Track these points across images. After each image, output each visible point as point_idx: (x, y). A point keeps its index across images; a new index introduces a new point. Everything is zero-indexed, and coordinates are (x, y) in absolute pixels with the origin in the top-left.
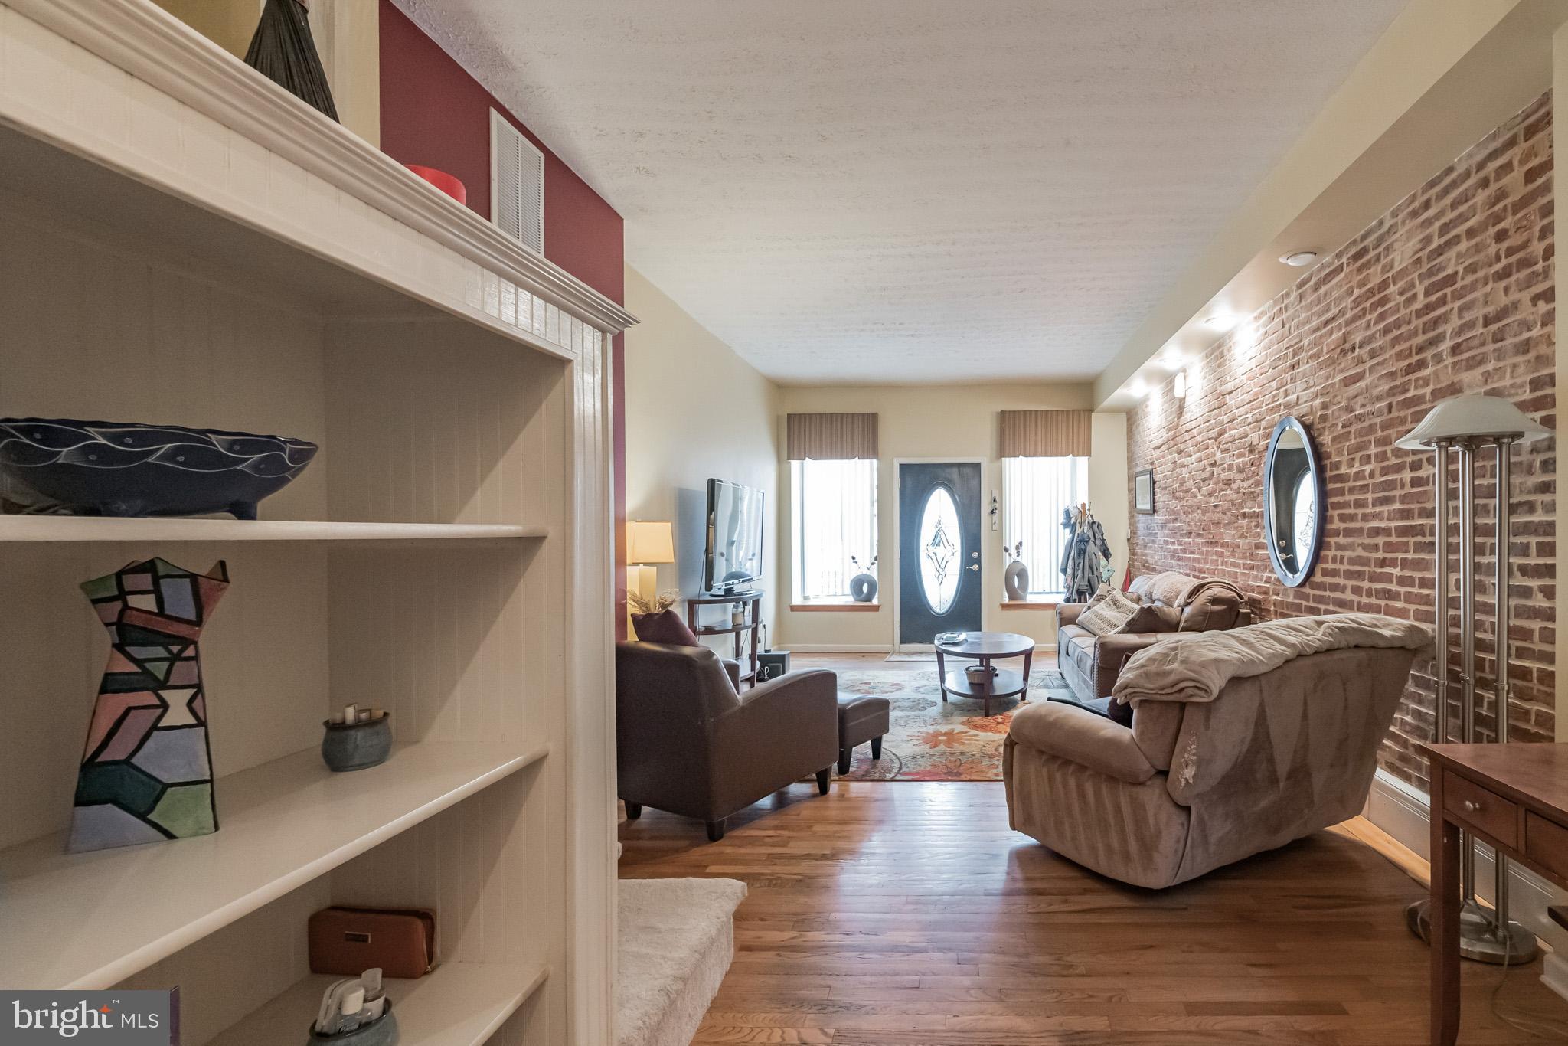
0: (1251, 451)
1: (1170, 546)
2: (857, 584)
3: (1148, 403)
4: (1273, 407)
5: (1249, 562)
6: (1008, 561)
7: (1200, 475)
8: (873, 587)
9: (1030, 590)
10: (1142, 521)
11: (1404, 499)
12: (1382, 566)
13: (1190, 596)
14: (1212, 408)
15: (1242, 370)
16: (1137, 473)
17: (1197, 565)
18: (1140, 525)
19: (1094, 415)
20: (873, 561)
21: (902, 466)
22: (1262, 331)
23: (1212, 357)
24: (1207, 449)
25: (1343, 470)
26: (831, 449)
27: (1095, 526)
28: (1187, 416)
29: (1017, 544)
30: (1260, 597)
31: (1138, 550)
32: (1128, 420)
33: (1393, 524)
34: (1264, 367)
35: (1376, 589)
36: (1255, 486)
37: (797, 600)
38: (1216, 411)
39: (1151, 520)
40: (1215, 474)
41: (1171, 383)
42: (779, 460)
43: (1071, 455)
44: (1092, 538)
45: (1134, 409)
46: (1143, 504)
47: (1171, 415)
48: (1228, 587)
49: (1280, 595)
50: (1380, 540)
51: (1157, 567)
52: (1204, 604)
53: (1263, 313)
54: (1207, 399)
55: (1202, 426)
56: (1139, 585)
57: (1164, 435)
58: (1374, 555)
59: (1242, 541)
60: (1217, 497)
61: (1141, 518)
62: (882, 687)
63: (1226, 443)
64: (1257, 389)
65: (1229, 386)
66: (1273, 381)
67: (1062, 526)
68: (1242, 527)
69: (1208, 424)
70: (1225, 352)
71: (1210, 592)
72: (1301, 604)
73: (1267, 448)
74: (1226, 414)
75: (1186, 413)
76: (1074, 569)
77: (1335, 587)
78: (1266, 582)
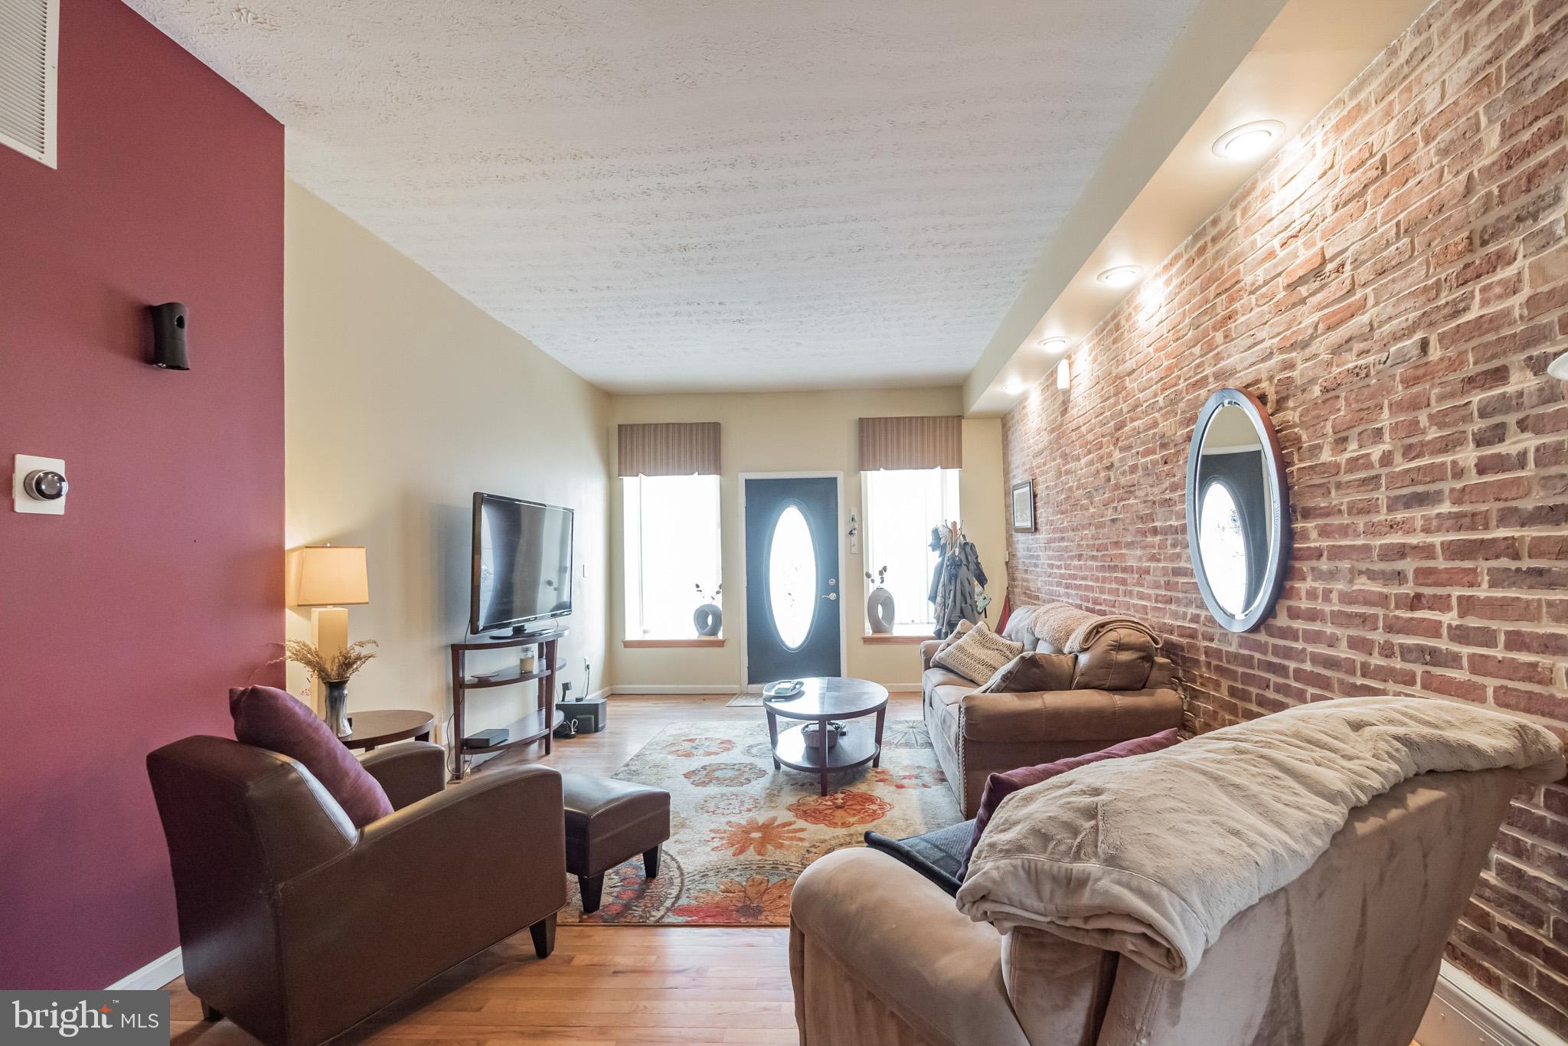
0: (1164, 446)
1: (1056, 571)
2: (701, 615)
3: (1026, 404)
4: (1197, 381)
5: (1163, 593)
6: (872, 588)
7: (1092, 482)
8: (717, 621)
9: (897, 620)
10: (1022, 541)
11: (1459, 497)
12: (1412, 608)
13: (1086, 639)
14: (1107, 395)
15: (1146, 341)
16: (1014, 486)
17: (1091, 595)
18: (1020, 546)
19: (963, 422)
20: (718, 589)
21: (749, 483)
22: (1176, 282)
23: (1105, 332)
24: (1100, 448)
25: (1326, 456)
26: (668, 463)
27: (968, 549)
28: (1073, 412)
29: (881, 568)
30: (1184, 641)
31: (1019, 575)
32: (1004, 426)
33: (1437, 539)
34: (1181, 329)
35: (1401, 646)
36: (1171, 491)
37: (632, 633)
38: (1112, 400)
39: (1033, 539)
40: (1112, 479)
41: (1052, 376)
42: (610, 478)
43: (939, 467)
44: (965, 562)
45: (1009, 413)
46: (1023, 521)
47: (1053, 413)
48: (1136, 626)
49: (1216, 641)
50: (1409, 565)
51: (1040, 595)
52: (1107, 652)
53: (1178, 257)
54: (1099, 387)
55: (1093, 421)
56: (1019, 619)
57: (1046, 438)
58: (1393, 590)
59: (1153, 565)
60: (1116, 508)
61: (1020, 537)
62: (708, 746)
63: (1127, 438)
64: (1170, 362)
65: (1130, 365)
66: (1194, 346)
67: (930, 548)
68: (1153, 547)
69: (1100, 418)
70: (1123, 322)
71: (1113, 636)
72: (1252, 657)
73: (1189, 438)
74: (1125, 402)
75: (1072, 408)
76: (944, 597)
77: (1314, 637)
78: (1191, 621)
